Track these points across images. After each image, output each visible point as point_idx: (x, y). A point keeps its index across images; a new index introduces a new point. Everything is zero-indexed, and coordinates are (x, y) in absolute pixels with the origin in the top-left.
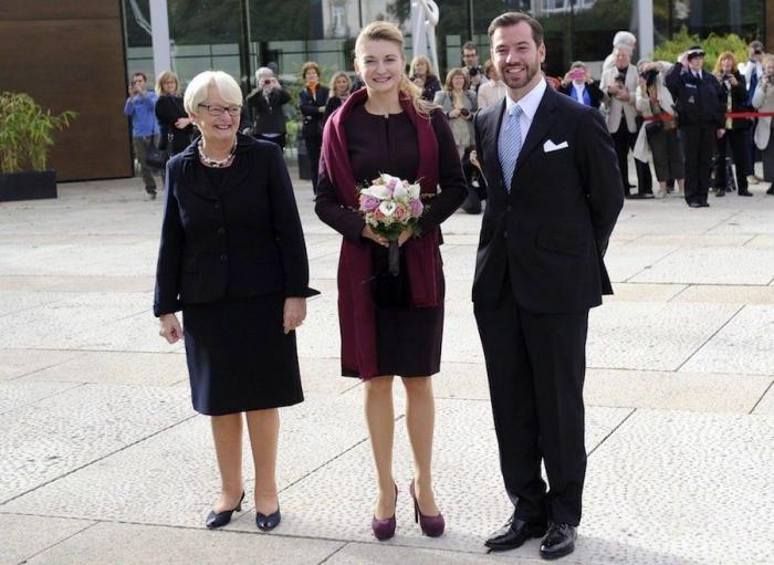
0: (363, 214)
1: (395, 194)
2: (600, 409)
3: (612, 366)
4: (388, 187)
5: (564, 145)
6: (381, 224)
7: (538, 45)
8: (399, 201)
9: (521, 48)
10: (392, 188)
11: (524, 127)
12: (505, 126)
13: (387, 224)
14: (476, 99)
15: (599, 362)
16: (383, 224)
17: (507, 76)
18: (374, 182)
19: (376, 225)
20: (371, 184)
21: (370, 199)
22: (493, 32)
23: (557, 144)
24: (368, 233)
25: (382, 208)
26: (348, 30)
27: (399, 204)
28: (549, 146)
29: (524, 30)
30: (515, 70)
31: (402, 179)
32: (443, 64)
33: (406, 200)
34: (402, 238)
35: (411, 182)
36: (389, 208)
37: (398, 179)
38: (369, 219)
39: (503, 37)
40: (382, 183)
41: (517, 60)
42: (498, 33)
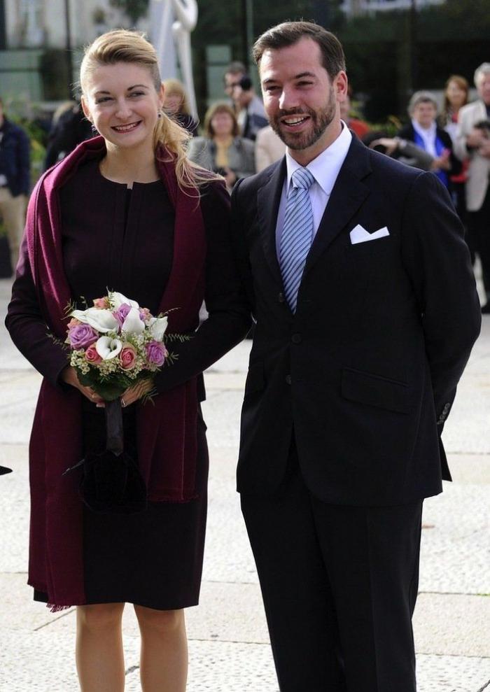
0: (70, 350)
1: (125, 328)
2: (454, 661)
3: (474, 591)
4: (115, 314)
5: (383, 232)
6: (94, 371)
7: (332, 73)
8: (129, 339)
9: (302, 83)
10: (122, 315)
11: (318, 206)
12: (287, 205)
13: (104, 373)
14: (253, 154)
15: (452, 582)
16: (98, 371)
17: (285, 129)
18: (96, 301)
19: (85, 370)
20: (91, 305)
21: (85, 327)
22: (259, 58)
23: (371, 231)
24: (74, 381)
25: (101, 347)
26: (46, 34)
27: (128, 345)
28: (359, 235)
29: (308, 52)
30: (295, 120)
31: (142, 305)
32: (202, 92)
33: (140, 340)
34: (128, 398)
35: (155, 313)
36: (112, 348)
37: (135, 304)
38: (77, 360)
39: (275, 65)
40: (108, 306)
41: (296, 104)
42: (266, 58)
